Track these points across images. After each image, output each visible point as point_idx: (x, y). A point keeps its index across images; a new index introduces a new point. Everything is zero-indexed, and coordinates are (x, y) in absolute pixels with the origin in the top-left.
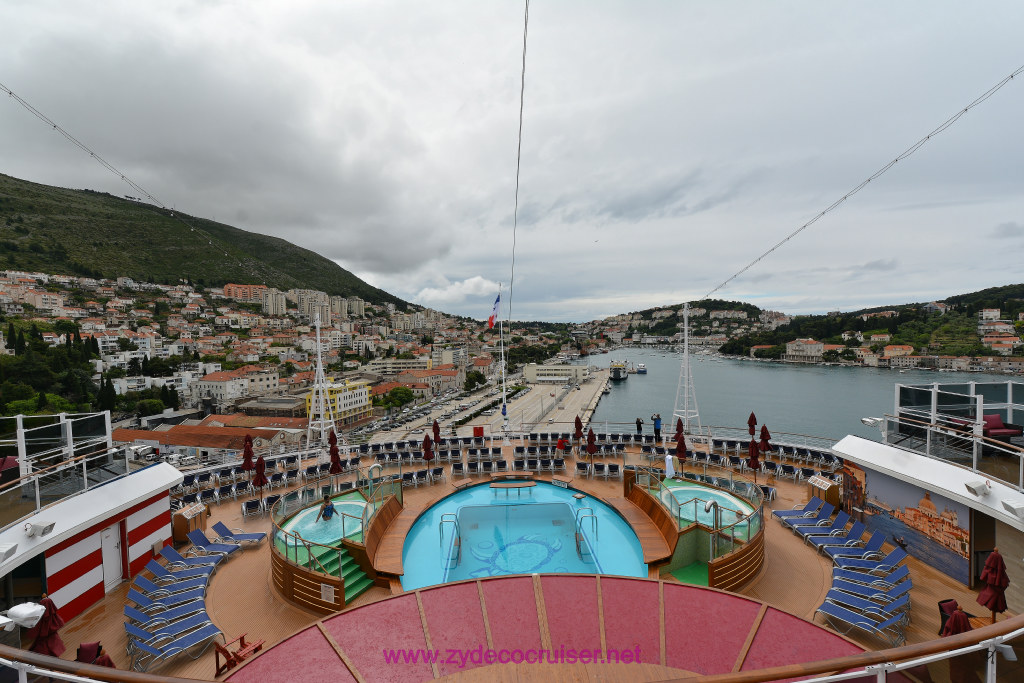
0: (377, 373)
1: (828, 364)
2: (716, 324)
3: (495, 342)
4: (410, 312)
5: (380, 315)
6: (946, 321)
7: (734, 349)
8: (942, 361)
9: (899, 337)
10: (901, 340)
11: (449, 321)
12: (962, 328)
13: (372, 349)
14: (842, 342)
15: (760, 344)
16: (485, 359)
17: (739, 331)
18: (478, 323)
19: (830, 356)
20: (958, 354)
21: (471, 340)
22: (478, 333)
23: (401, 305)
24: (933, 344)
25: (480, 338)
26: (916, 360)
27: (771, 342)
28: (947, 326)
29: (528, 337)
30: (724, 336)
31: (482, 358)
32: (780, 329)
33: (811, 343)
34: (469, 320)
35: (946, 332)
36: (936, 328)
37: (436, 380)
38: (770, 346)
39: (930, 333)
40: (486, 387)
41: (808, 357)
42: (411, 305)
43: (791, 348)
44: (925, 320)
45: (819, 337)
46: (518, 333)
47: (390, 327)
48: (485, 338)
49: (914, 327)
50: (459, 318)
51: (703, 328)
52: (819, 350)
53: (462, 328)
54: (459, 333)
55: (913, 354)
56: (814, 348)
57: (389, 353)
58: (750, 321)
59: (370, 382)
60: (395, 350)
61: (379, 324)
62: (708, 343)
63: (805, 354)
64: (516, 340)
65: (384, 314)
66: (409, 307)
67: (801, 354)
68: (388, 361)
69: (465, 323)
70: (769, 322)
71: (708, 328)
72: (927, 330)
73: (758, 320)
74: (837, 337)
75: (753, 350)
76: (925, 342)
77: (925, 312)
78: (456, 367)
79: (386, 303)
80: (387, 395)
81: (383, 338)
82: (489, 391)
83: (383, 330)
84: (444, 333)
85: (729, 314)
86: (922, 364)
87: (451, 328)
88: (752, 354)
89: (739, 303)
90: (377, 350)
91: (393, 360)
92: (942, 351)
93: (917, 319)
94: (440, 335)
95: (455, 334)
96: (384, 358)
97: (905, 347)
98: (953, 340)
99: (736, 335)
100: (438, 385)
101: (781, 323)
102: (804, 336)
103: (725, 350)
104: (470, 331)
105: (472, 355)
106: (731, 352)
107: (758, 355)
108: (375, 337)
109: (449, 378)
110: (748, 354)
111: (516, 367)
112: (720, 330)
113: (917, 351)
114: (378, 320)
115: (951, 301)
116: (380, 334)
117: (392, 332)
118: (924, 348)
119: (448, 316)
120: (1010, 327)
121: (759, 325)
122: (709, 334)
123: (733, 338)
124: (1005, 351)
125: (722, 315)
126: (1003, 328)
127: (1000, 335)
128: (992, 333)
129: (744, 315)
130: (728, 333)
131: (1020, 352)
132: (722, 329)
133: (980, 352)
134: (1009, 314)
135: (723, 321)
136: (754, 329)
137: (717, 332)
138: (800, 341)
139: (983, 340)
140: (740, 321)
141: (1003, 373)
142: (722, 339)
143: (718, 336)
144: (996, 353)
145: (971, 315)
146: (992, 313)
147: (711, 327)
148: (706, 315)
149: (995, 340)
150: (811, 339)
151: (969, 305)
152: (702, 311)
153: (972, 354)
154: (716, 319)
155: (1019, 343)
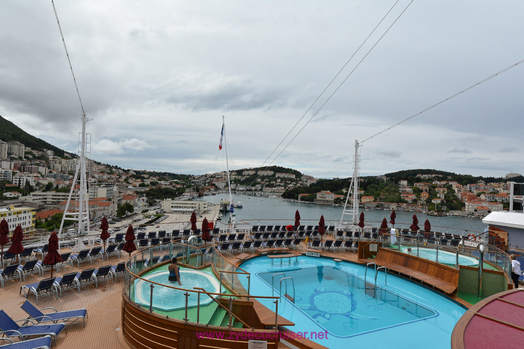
0: (39, 202)
1: (336, 205)
3: (138, 184)
4: (66, 158)
5: (39, 158)
6: (387, 185)
7: (289, 195)
8: (386, 205)
9: (368, 192)
10: (369, 194)
11: (100, 167)
12: (393, 189)
13: (33, 184)
14: (342, 193)
15: (303, 193)
16: (132, 195)
17: (291, 185)
18: (123, 170)
19: (337, 201)
20: (392, 202)
21: (119, 182)
22: (124, 177)
23: (59, 153)
24: (381, 196)
25: (126, 180)
26: (375, 204)
27: (309, 192)
28: (387, 188)
29: (162, 182)
31: (129, 195)
32: (312, 185)
33: (328, 193)
34: (116, 167)
35: (387, 191)
36: (383, 188)
37: (93, 209)
38: (308, 194)
39: (380, 191)
40: (133, 215)
41: (327, 201)
42: (67, 153)
43: (319, 195)
44: (378, 184)
45: (332, 191)
46: (155, 179)
47: (49, 168)
48: (130, 181)
49: (374, 187)
50: (108, 166)
51: (272, 182)
52: (332, 198)
53: (111, 173)
54: (109, 176)
56: (330, 196)
57: (49, 187)
58: (297, 180)
59: (33, 209)
60: (55, 186)
61: (38, 165)
62: (274, 192)
63: (326, 199)
64: (153, 184)
65: (43, 157)
66: (66, 155)
67: (324, 199)
68: (48, 193)
69: (114, 170)
70: (306, 181)
71: (274, 182)
72: (379, 189)
74: (340, 191)
75: (300, 196)
76: (379, 195)
77: (378, 180)
78: (110, 200)
79: (45, 150)
80: (49, 219)
81: (43, 176)
82: (136, 218)
83: (42, 169)
84: (96, 176)
85: (286, 176)
86: (378, 206)
87: (102, 172)
88: (299, 199)
89: (291, 169)
90: (38, 184)
91: (54, 193)
92: (386, 200)
93: (375, 183)
94: (93, 177)
95: (105, 177)
96: (43, 191)
97: (371, 197)
98: (390, 195)
99: (289, 188)
100: (95, 213)
101: (312, 182)
102: (325, 189)
103: (284, 196)
104: (118, 175)
105: (120, 193)
106: (288, 197)
107: (302, 199)
108: (35, 175)
109: (103, 208)
110: (297, 199)
111: (155, 202)
112: (281, 184)
113: (375, 200)
114: (38, 162)
115: (387, 175)
116: (39, 173)
117: (50, 172)
118: (378, 198)
119: (99, 164)
120: (411, 189)
121: (301, 182)
122: (275, 187)
123: (287, 190)
124: (410, 201)
125: (282, 175)
126: (408, 190)
127: (408, 193)
128: (404, 192)
129: (293, 177)
130: (285, 186)
131: (415, 201)
132: (282, 184)
133: (400, 201)
134: (411, 183)
135: (283, 179)
136: (299, 185)
137: (279, 186)
138: (323, 192)
139: (401, 195)
140: (292, 180)
141: (409, 212)
142: (282, 190)
143: (280, 188)
144: (406, 202)
145: (396, 183)
146: (404, 183)
147: (276, 182)
148: (274, 175)
149: (406, 195)
150: (328, 191)
151: (395, 178)
152: (271, 173)
153: (397, 202)
154: (279, 178)
155: (414, 197)
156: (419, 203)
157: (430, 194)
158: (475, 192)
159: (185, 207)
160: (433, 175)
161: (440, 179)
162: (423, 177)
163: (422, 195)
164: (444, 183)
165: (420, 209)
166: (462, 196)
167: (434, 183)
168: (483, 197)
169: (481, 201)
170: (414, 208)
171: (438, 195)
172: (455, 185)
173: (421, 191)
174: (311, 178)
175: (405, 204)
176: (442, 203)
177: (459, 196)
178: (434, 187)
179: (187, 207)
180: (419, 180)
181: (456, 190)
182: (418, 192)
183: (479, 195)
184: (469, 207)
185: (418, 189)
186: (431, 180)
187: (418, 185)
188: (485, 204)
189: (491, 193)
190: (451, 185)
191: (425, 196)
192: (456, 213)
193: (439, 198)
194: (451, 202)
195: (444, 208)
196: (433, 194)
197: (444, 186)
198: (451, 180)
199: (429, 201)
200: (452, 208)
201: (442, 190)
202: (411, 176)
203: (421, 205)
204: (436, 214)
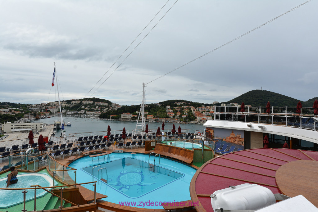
1: (133, 121)
2: (97, 107)
6: (160, 108)
7: (104, 116)
8: (160, 119)
9: (150, 113)
10: (151, 114)
12: (163, 110)
14: (136, 114)
15: (113, 114)
17: (105, 110)
19: (133, 118)
20: (163, 118)
24: (157, 115)
26: (154, 119)
28: (160, 110)
29: (2, 110)
30: (100, 112)
32: (118, 109)
35: (160, 112)
36: (158, 110)
38: (116, 115)
39: (157, 112)
43: (122, 116)
44: (156, 108)
45: (130, 113)
49: (153, 110)
51: (92, 108)
52: (130, 117)
55: (153, 118)
56: (129, 116)
58: (109, 106)
62: (94, 114)
63: (127, 118)
67: (125, 118)
70: (115, 107)
71: (94, 108)
72: (156, 111)
73: (111, 107)
74: (135, 112)
75: (111, 116)
76: (156, 114)
77: (155, 106)
85: (102, 104)
86: (155, 120)
88: (110, 118)
89: (105, 100)
92: (160, 117)
93: (154, 108)
97: (152, 115)
98: (162, 114)
99: (104, 111)
101: (118, 107)
102: (126, 112)
103: (101, 117)
107: (112, 118)
110: (109, 118)
113: (154, 116)
115: (160, 103)
118: (156, 116)
120: (172, 111)
121: (111, 108)
122: (94, 111)
123: (103, 113)
124: (171, 117)
125: (99, 104)
126: (171, 111)
127: (170, 113)
128: (169, 112)
129: (106, 104)
130: (101, 111)
131: (174, 117)
132: (99, 109)
133: (167, 117)
134: (172, 107)
135: (99, 106)
136: (110, 110)
137: (97, 110)
138: (125, 113)
139: (167, 114)
140: (105, 107)
141: (171, 122)
142: (99, 113)
143: (97, 112)
144: (170, 117)
145: (165, 107)
146: (169, 107)
147: (95, 108)
148: (94, 104)
149: (169, 114)
150: (128, 113)
151: (164, 104)
152: (92, 102)
153: (165, 118)
154: (97, 105)
155: (174, 115)
156: (176, 118)
157: (181, 113)
158: (201, 111)
159: (24, 128)
160: (183, 103)
161: (185, 105)
162: (178, 103)
163: (177, 113)
164: (187, 107)
165: (176, 121)
166: (195, 113)
167: (183, 107)
168: (204, 113)
169: (203, 115)
170: (174, 120)
171: (185, 113)
172: (192, 108)
173: (177, 111)
174: (118, 105)
175: (169, 119)
176: (187, 117)
177: (194, 113)
178: (183, 109)
179: (26, 128)
180: (176, 106)
181: (193, 110)
182: (175, 112)
183: (202, 113)
184: (198, 119)
185: (175, 110)
186: (181, 105)
187: (175, 108)
188: (205, 117)
189: (207, 111)
190: (190, 108)
191: (178, 114)
192: (193, 122)
193: (185, 114)
194: (191, 116)
195: (188, 120)
196: (182, 113)
197: (187, 108)
198: (190, 105)
199: (180, 116)
200: (191, 120)
201: (186, 111)
202: (172, 103)
203: (177, 119)
204: (184, 123)
